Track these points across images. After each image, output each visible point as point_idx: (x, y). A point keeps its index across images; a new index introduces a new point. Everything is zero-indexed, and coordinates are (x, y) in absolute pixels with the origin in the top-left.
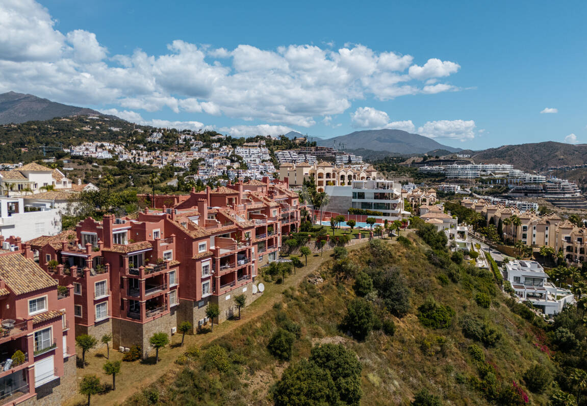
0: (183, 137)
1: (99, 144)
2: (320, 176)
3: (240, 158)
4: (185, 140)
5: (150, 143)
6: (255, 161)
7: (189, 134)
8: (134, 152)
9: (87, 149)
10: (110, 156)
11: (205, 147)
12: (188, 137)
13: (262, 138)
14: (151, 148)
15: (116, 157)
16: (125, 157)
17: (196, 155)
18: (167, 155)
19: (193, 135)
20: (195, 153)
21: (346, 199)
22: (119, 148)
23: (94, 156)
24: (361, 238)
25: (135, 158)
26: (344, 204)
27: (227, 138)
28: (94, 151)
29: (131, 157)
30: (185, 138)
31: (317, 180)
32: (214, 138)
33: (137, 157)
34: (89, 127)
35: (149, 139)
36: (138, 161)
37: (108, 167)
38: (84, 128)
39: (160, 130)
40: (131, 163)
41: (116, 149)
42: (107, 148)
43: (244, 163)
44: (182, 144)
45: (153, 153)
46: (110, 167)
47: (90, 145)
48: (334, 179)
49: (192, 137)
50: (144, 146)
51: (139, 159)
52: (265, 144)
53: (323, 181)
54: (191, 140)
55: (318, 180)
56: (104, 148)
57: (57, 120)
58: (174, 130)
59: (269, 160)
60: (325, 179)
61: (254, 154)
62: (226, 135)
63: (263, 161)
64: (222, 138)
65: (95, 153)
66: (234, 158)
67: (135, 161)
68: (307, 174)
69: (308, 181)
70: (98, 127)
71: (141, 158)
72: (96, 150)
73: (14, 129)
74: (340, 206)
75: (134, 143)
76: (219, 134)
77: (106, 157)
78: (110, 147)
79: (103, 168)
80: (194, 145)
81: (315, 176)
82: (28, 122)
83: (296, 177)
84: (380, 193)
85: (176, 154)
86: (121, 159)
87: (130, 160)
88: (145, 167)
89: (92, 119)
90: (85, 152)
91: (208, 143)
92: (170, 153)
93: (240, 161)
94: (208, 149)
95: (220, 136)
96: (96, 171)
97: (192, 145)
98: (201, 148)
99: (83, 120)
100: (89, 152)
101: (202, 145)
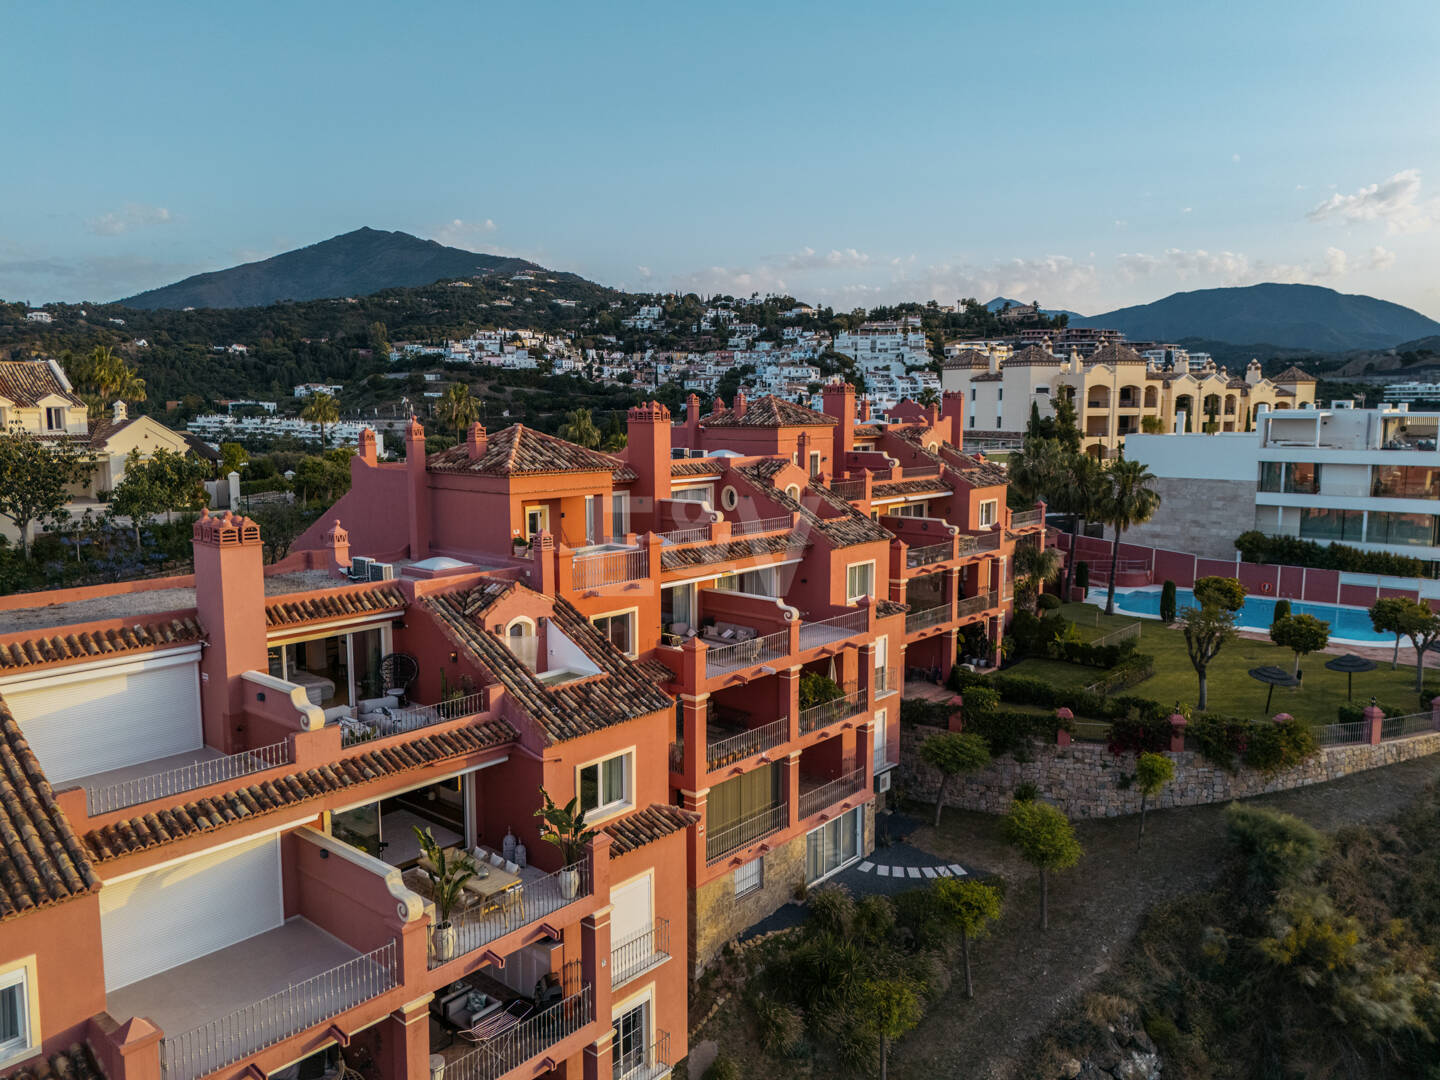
0: (711, 314)
1: (509, 333)
2: (1098, 396)
3: (845, 363)
4: (715, 321)
5: (634, 330)
6: (887, 368)
7: (725, 307)
8: (592, 353)
9: (480, 347)
10: (532, 363)
11: (763, 337)
12: (723, 313)
13: (912, 309)
14: (632, 342)
15: (549, 365)
16: (567, 365)
17: (740, 358)
18: (670, 360)
19: (737, 308)
20: (738, 355)
21: (1224, 492)
22: (555, 345)
23: (495, 361)
24: (1385, 735)
25: (590, 367)
26: (1214, 517)
27: (820, 313)
28: (497, 352)
29: (580, 366)
30: (717, 317)
31: (1085, 412)
32: (788, 314)
33: (596, 366)
34: (509, 300)
35: (630, 323)
36: (598, 377)
37: (526, 390)
38: (497, 303)
39: (660, 298)
40: (580, 379)
41: (548, 347)
42: (527, 343)
43: (858, 374)
44: (706, 333)
45: (637, 356)
46: (531, 391)
47: (490, 337)
48: (1150, 411)
49: (733, 314)
50: (618, 339)
51: (600, 370)
52: (919, 325)
53: (1105, 419)
54: (731, 320)
55: (1088, 412)
56: (519, 344)
57: (443, 285)
58: (692, 297)
59: (927, 365)
60: (1114, 411)
61: (886, 350)
62: (819, 306)
63: (910, 369)
64: (807, 314)
65: (499, 356)
66: (830, 362)
67: (590, 374)
68: (1045, 390)
69: (1048, 418)
70: (529, 300)
71: (606, 368)
72: (502, 350)
73: (353, 306)
74: (1196, 523)
75: (596, 332)
76: (801, 305)
77: (523, 366)
78: (534, 342)
79: (514, 393)
80: (738, 334)
81: (1076, 397)
82: (382, 292)
83: (1000, 403)
84: (1401, 468)
85: (691, 356)
86: (558, 372)
87: (577, 372)
88: (614, 389)
89: (518, 281)
90: (477, 354)
91: (774, 326)
92: (676, 355)
93: (847, 370)
94: (771, 343)
95: (805, 310)
96: (496, 399)
97: (733, 333)
98: (755, 340)
99: (498, 284)
100: (484, 354)
101: (757, 334)
